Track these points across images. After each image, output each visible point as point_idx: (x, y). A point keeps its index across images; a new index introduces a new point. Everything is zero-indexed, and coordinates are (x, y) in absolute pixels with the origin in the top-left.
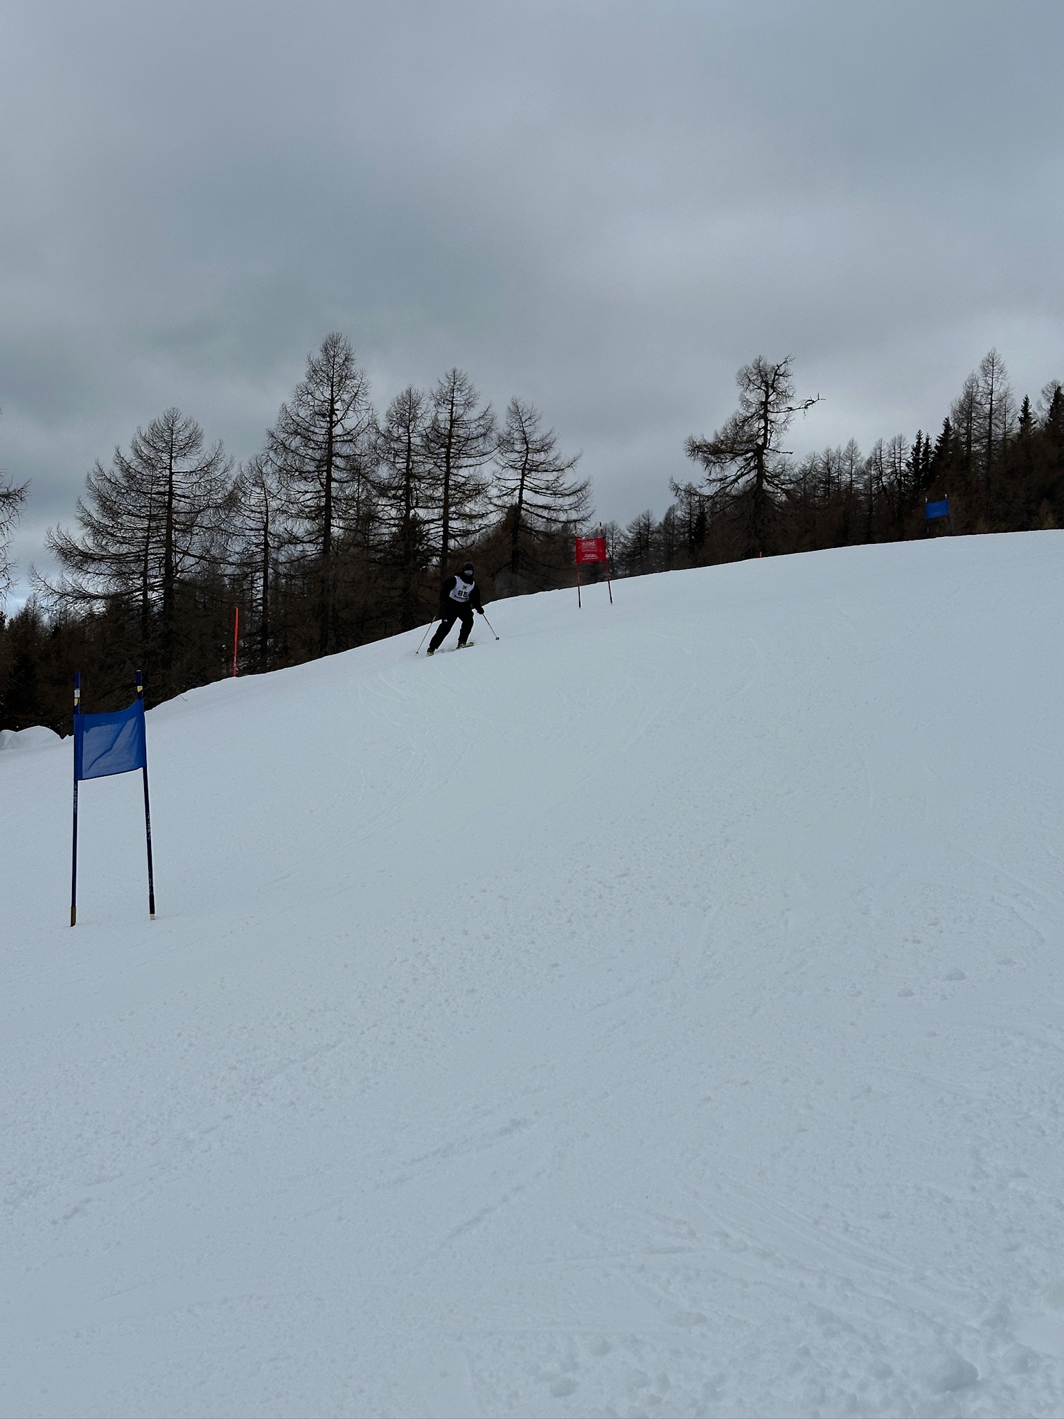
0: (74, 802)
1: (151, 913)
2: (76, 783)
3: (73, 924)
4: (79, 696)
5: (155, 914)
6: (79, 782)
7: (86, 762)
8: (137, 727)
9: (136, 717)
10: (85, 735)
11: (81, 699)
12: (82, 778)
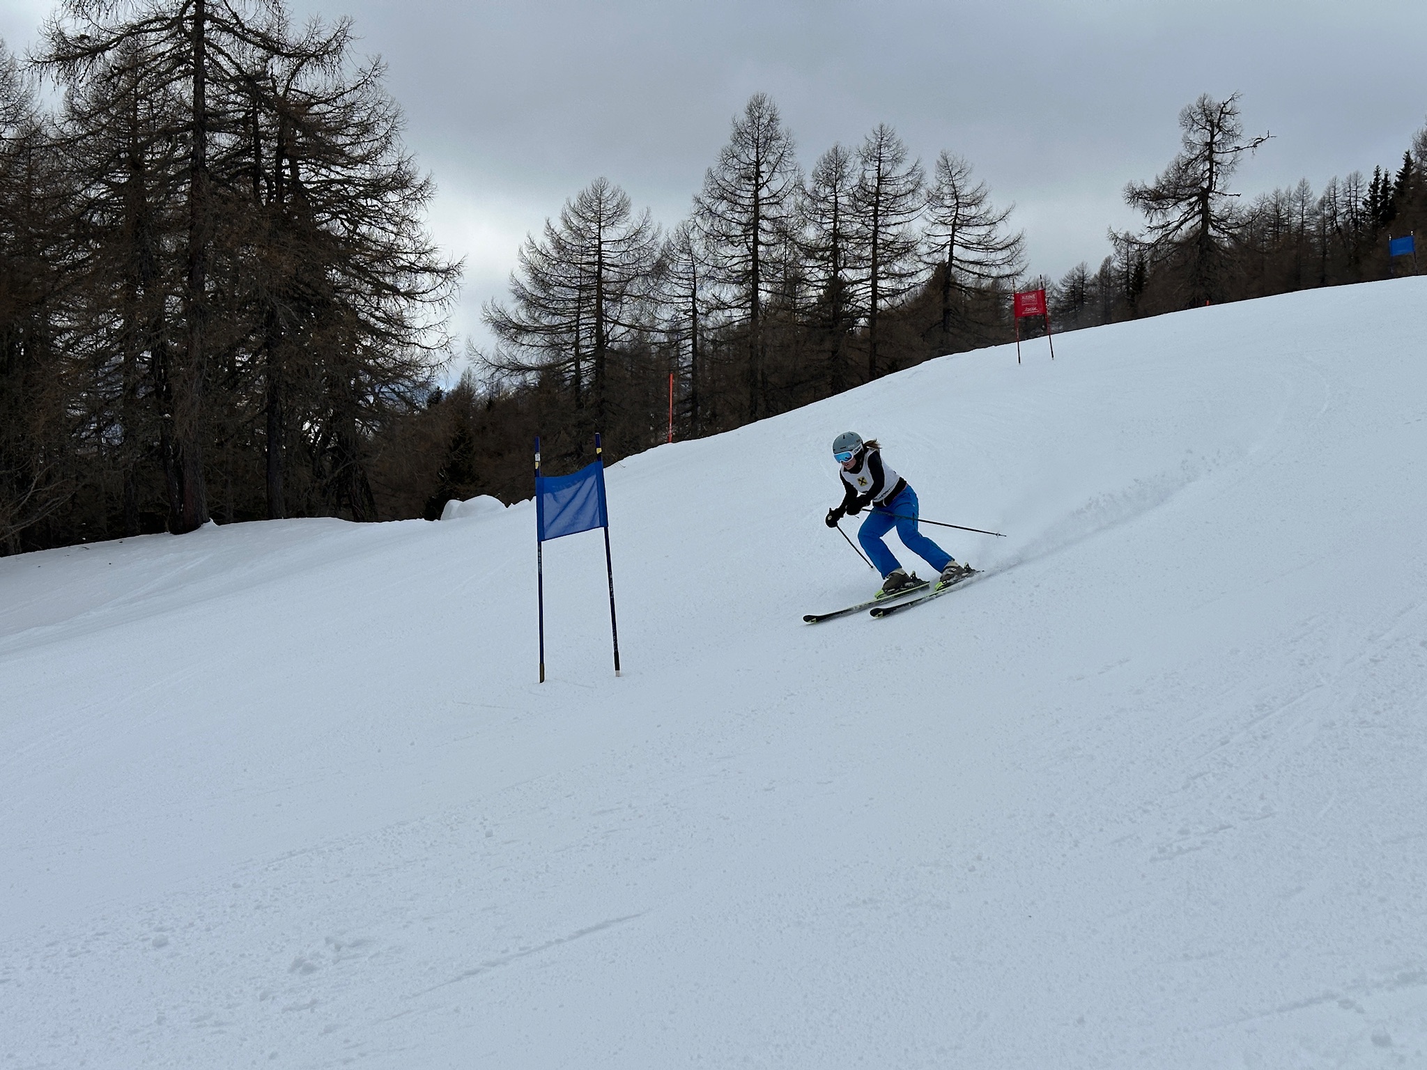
1: (616, 670)
2: (540, 545)
3: (542, 680)
4: (539, 460)
5: (620, 671)
6: (542, 542)
7: (546, 523)
8: (596, 487)
9: (595, 476)
10: (547, 498)
11: (542, 463)
12: (545, 538)
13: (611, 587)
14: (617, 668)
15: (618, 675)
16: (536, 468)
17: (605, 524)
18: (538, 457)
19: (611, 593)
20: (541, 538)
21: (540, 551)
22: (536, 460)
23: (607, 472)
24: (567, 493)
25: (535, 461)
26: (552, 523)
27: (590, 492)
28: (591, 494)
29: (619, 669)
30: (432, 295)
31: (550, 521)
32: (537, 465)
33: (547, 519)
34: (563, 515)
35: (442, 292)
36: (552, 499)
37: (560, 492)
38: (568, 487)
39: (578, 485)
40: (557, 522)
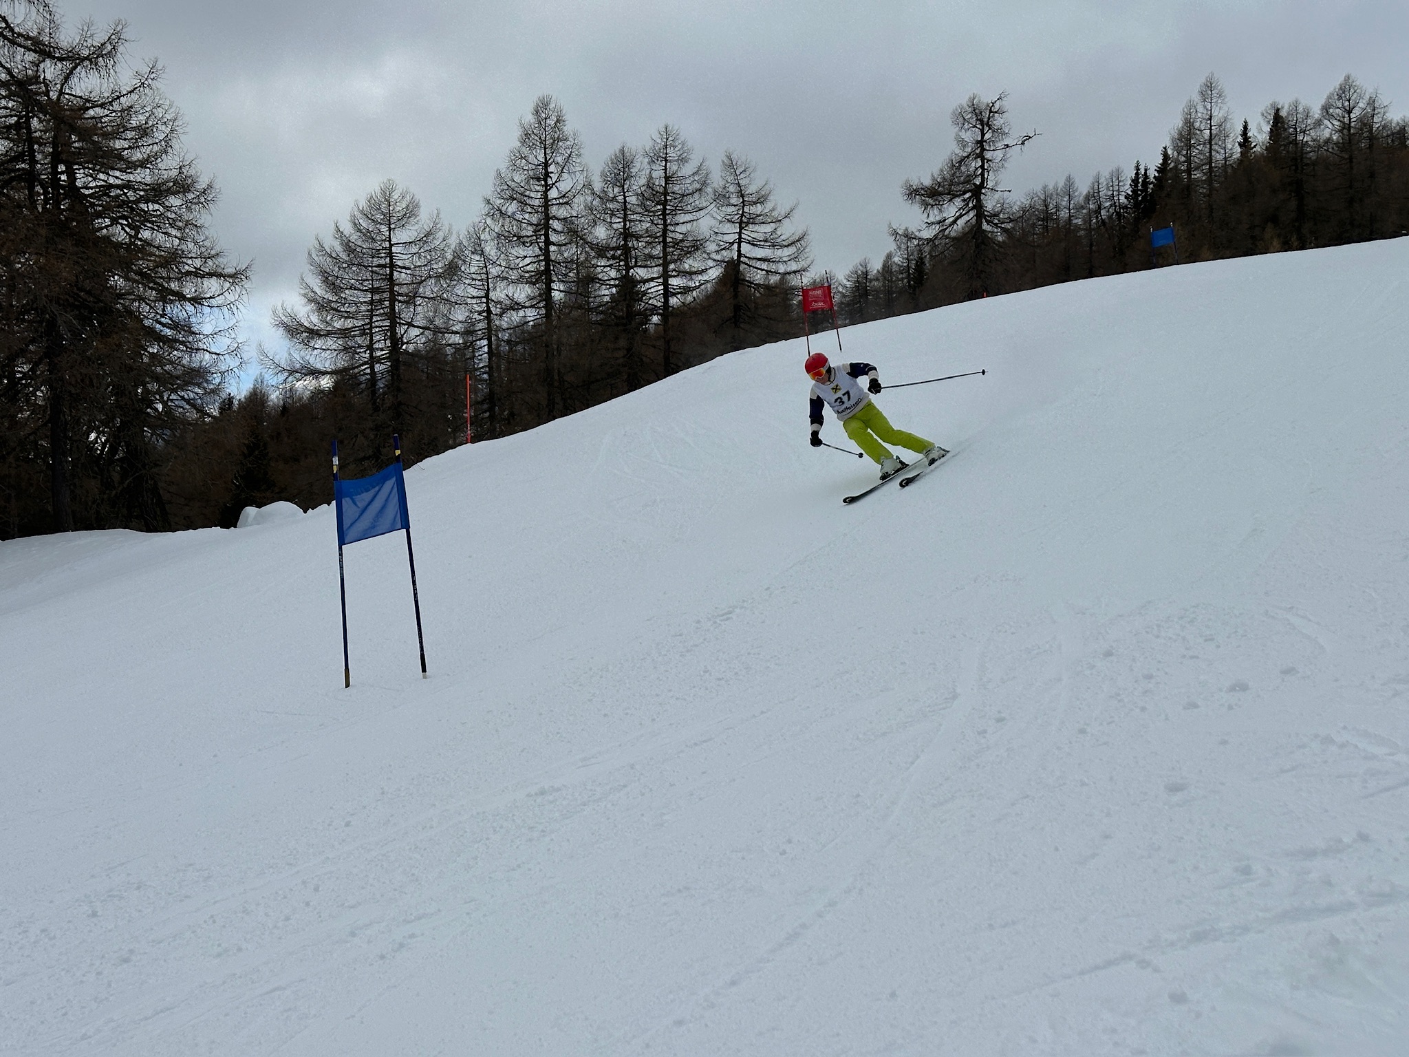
0: (340, 567)
1: (423, 672)
2: (340, 549)
3: (347, 685)
4: (337, 463)
5: (428, 673)
6: (343, 546)
7: (345, 527)
8: (396, 489)
9: (394, 479)
10: (346, 502)
11: (340, 467)
12: (346, 542)
13: (415, 589)
14: (424, 670)
15: (425, 677)
16: (335, 472)
17: (406, 526)
18: (336, 461)
19: (415, 595)
20: (342, 542)
21: (341, 555)
22: (334, 463)
23: (407, 474)
24: (367, 496)
25: (333, 465)
26: (352, 525)
27: (389, 495)
28: (392, 496)
29: (426, 671)
30: (220, 300)
31: (349, 525)
32: (335, 469)
33: (347, 523)
34: (362, 518)
35: (230, 297)
36: (351, 501)
37: (359, 496)
38: (367, 490)
39: (377, 488)
40: (357, 524)
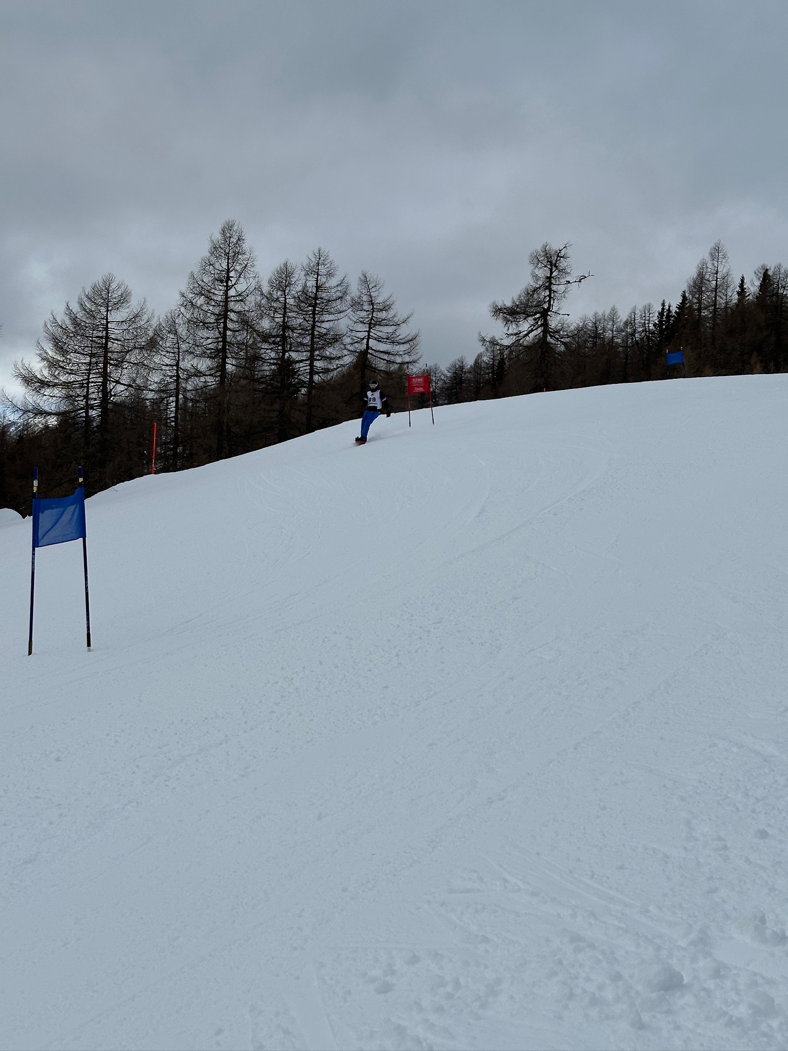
0: (32, 563)
1: (88, 646)
2: (34, 550)
3: (30, 653)
4: (37, 485)
5: (92, 647)
6: (36, 548)
7: (40, 534)
8: (78, 507)
10: (41, 515)
11: (38, 487)
12: (40, 545)
13: (86, 584)
14: (89, 645)
15: (89, 651)
16: (34, 492)
17: (83, 536)
18: (36, 483)
19: (87, 588)
20: (36, 544)
21: (33, 554)
24: (55, 511)
25: (33, 486)
26: (45, 534)
28: (74, 515)
29: (90, 646)
31: (42, 532)
32: (35, 489)
34: (53, 528)
36: (45, 515)
37: (50, 510)
38: (59, 508)
39: (64, 508)
40: (49, 532)
